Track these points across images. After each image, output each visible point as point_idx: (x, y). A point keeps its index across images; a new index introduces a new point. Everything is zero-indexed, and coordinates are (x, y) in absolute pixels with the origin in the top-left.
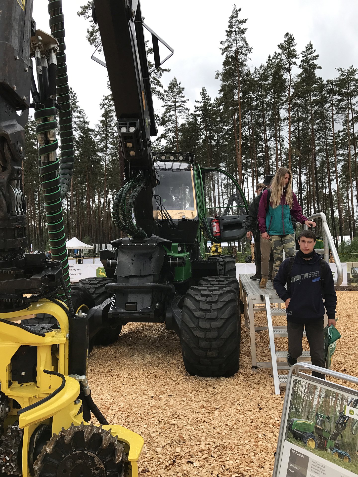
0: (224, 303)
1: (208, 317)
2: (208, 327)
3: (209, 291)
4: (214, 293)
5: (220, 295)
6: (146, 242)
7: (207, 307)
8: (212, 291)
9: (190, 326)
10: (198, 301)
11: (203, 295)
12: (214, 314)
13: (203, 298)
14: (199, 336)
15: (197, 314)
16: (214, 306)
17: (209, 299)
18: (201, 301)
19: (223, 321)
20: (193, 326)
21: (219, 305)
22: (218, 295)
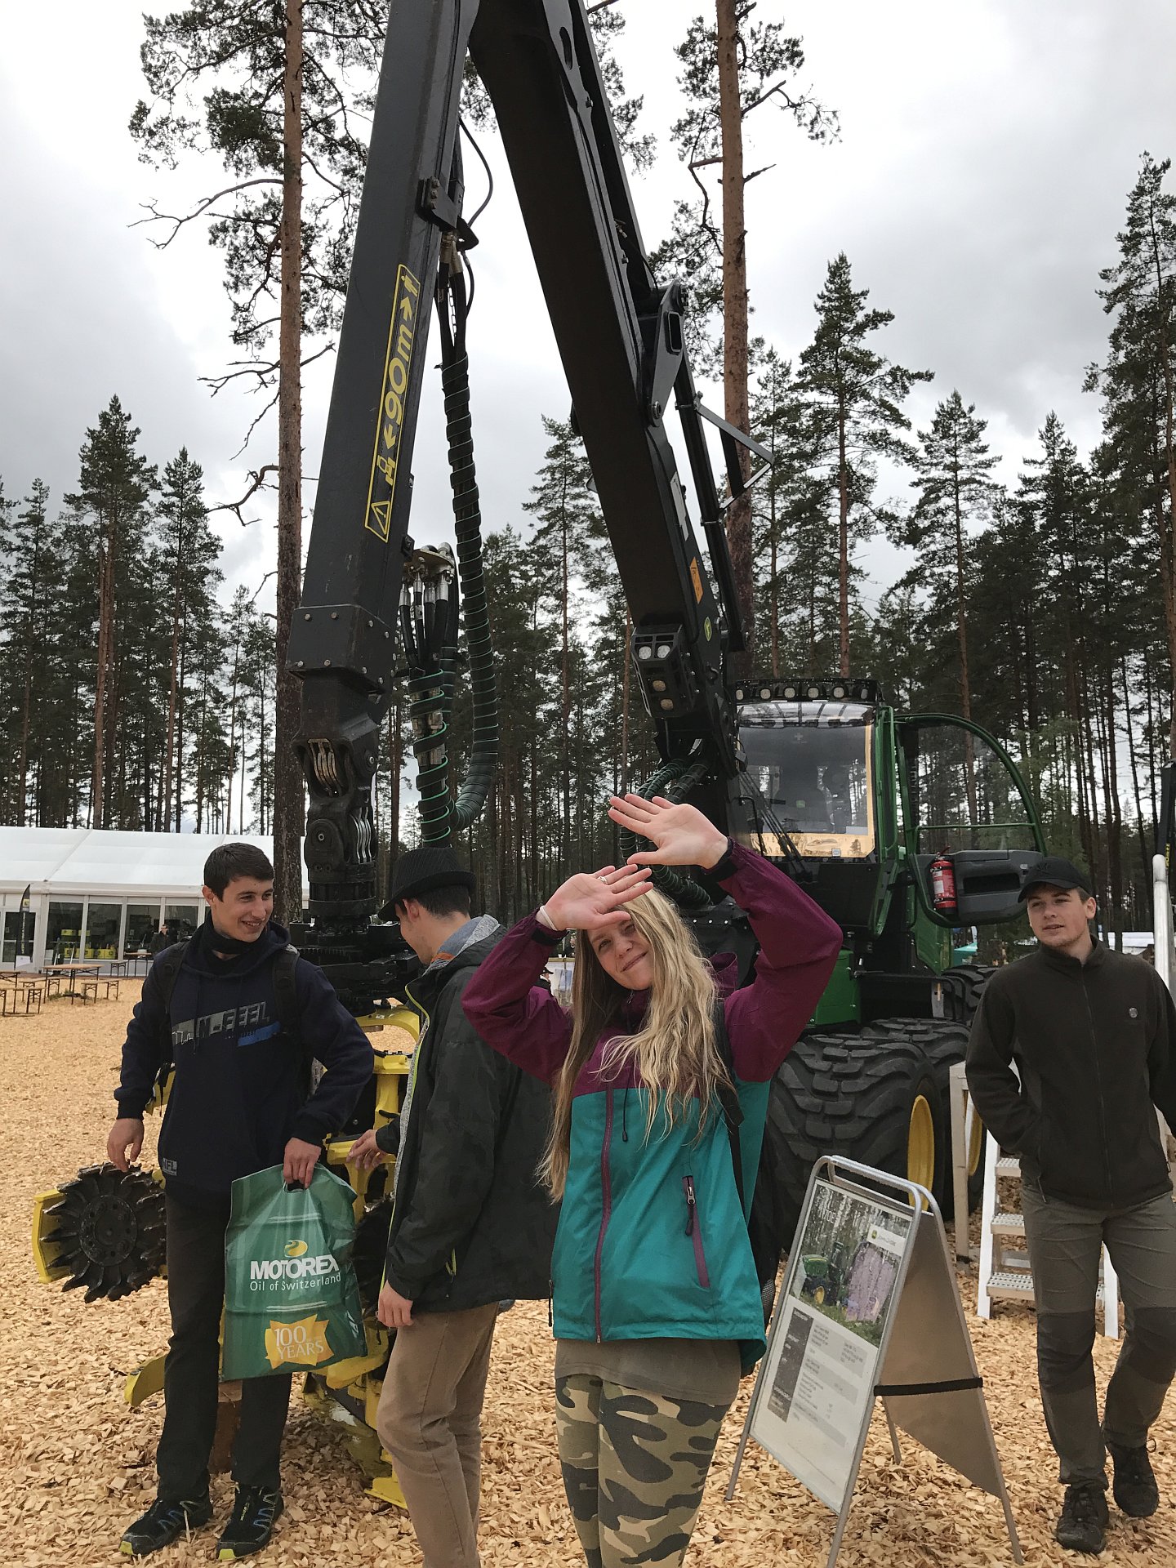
0: (874, 1080)
1: (828, 1111)
2: (827, 1135)
3: (846, 1047)
4: (854, 1054)
5: (870, 1061)
6: (707, 915)
7: (832, 1086)
8: (850, 1048)
9: (783, 1130)
10: (812, 1071)
11: (826, 1058)
12: (844, 1105)
13: (824, 1065)
14: (803, 1156)
15: (802, 1101)
16: (847, 1085)
17: (837, 1067)
18: (819, 1071)
19: (865, 1124)
20: (791, 1129)
21: (862, 1084)
22: (862, 1061)
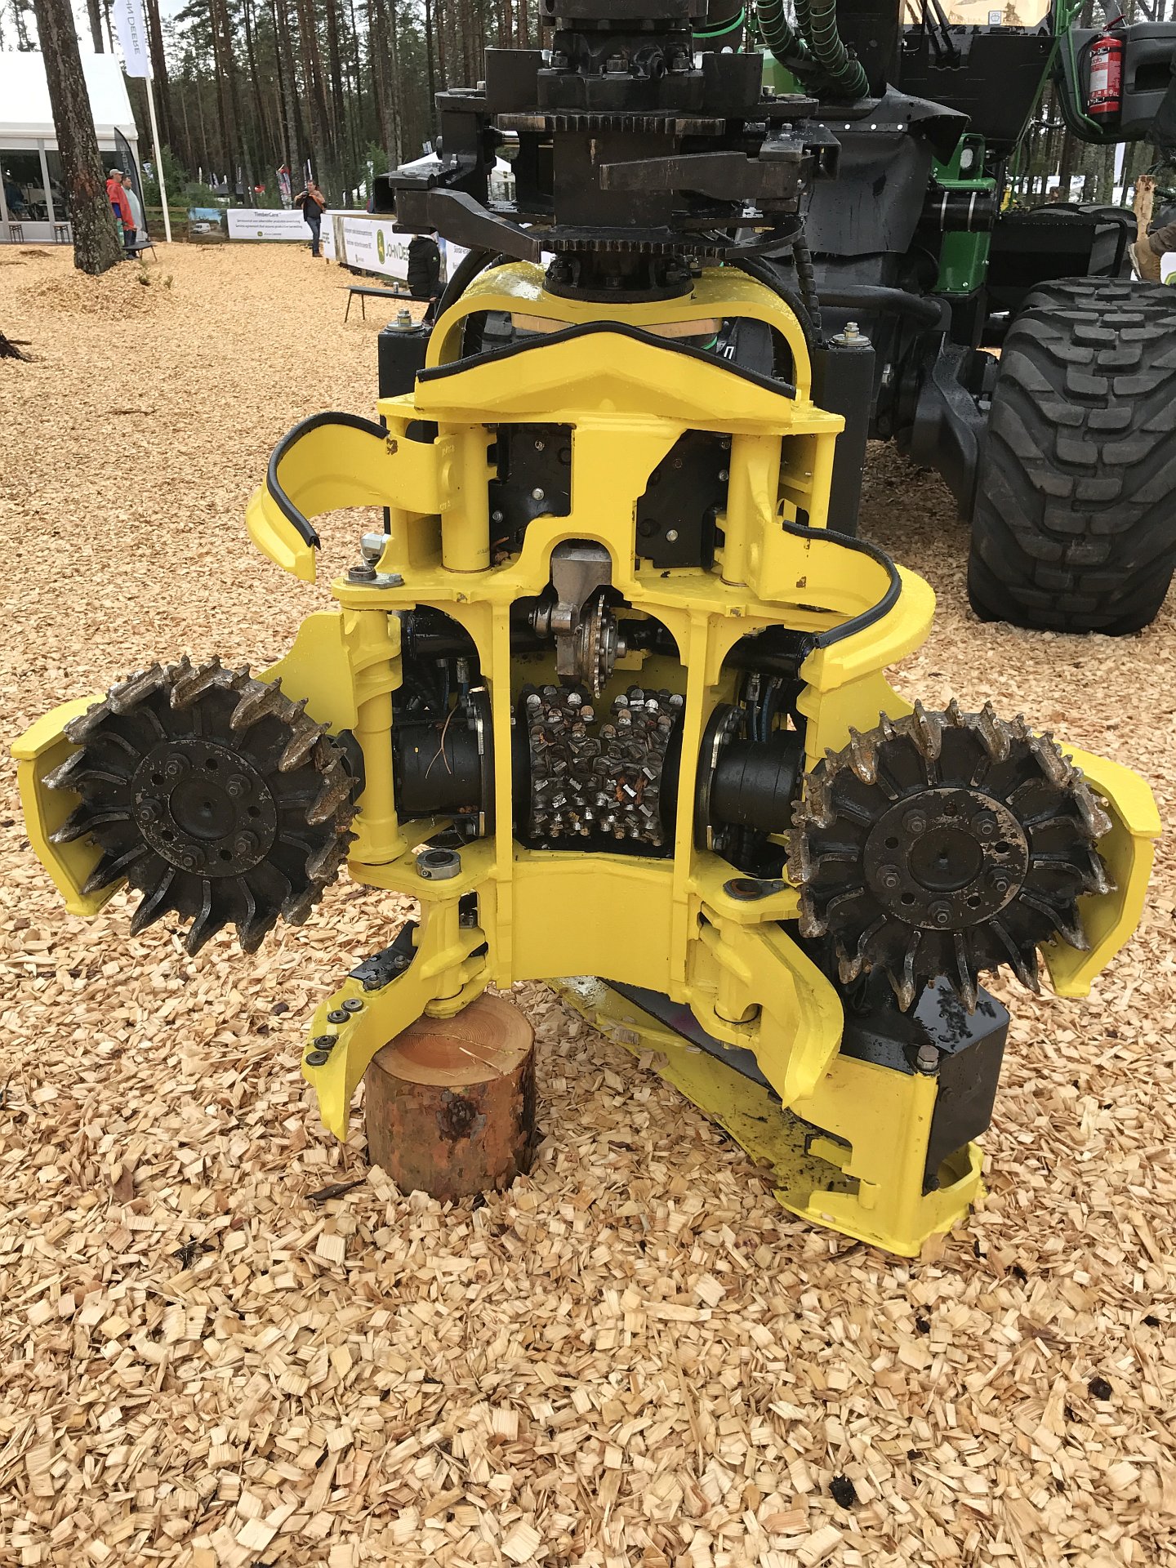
0: (1165, 375)
1: (1094, 423)
2: (1092, 458)
3: (1106, 325)
4: (1127, 334)
5: (1150, 344)
6: (864, 115)
7: (1099, 386)
8: (1117, 326)
9: (1019, 453)
10: (1062, 364)
11: (1079, 342)
12: (1120, 414)
13: (1082, 354)
14: (1049, 489)
15: (1053, 409)
16: (1122, 385)
17: (1104, 357)
18: (1074, 363)
19: (1151, 442)
20: (1034, 451)
21: (1146, 381)
22: (1140, 346)
